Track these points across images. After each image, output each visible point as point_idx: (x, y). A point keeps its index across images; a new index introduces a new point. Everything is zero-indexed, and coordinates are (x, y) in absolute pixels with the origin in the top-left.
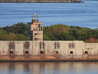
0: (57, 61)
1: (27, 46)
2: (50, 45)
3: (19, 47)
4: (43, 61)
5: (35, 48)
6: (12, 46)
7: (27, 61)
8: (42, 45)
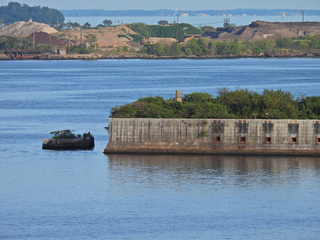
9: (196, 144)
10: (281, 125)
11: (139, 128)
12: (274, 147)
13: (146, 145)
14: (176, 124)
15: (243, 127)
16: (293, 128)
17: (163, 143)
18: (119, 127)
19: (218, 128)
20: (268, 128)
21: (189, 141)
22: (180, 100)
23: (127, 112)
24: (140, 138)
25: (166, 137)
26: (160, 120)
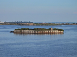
0: (54, 33)
1: (50, 31)
2: (53, 31)
3: (49, 31)
4: (52, 33)
5: (51, 31)
6: (48, 31)
7: (50, 33)
8: (52, 31)
9: (20, 32)
10: (26, 31)
12: (26, 32)
13: (16, 32)
14: (18, 31)
15: (23, 31)
16: (27, 31)
19: (22, 31)
20: (25, 31)
25: (18, 32)
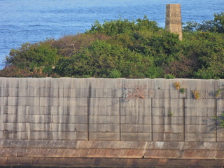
11: (63, 102)
17: (124, 144)
18: (12, 100)
21: (190, 137)
22: (176, 29)
23: (40, 61)
24: (66, 131)
26: (117, 82)
